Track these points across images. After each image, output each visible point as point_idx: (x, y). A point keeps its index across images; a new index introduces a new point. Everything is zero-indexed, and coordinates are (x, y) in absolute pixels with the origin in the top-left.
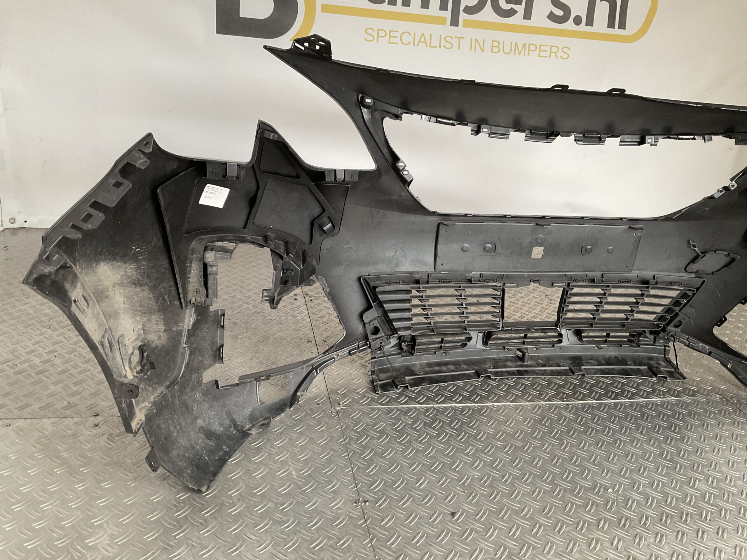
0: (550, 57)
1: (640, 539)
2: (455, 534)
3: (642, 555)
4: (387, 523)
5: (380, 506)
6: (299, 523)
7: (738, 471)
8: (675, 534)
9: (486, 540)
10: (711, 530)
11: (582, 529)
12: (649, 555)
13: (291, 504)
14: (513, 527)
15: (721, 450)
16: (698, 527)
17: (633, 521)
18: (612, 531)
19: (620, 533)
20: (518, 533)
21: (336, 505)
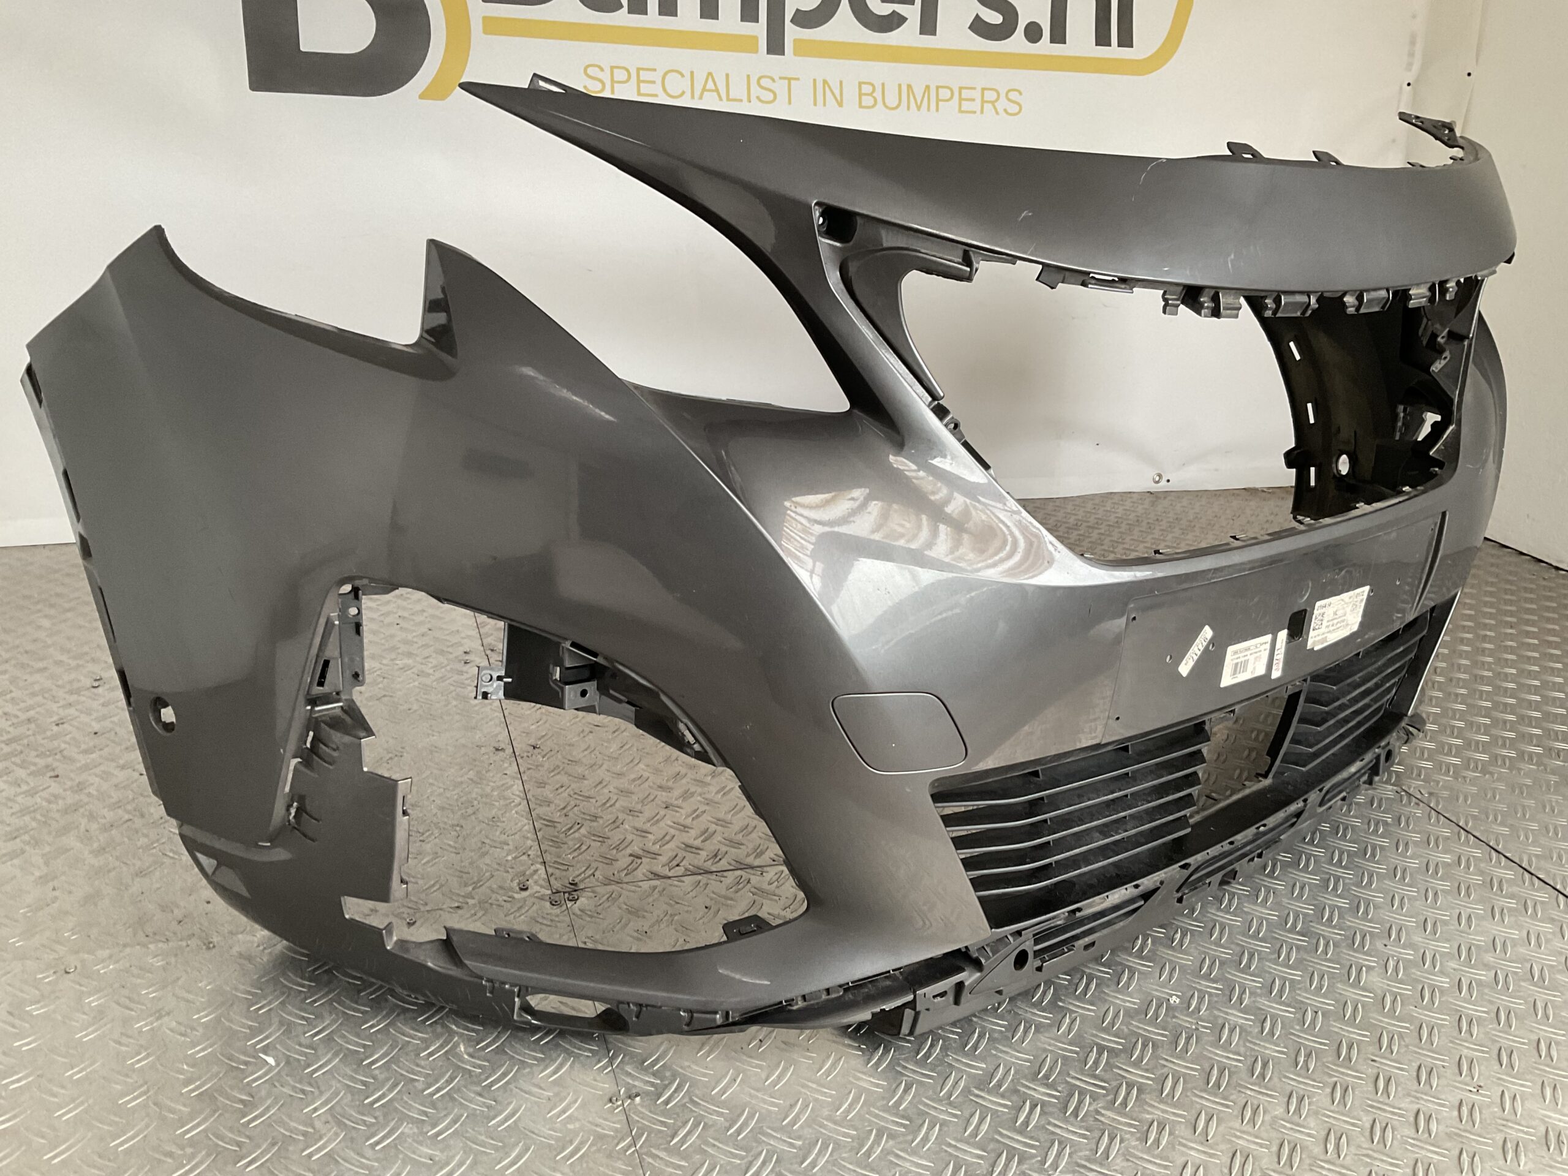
0: (982, 112)
1: (1255, 1112)
2: (844, 1146)
3: (1261, 1145)
4: (683, 1140)
5: (667, 1102)
6: (475, 1163)
7: (1447, 941)
8: (1329, 1090)
9: (914, 1153)
10: (1404, 1074)
11: (1125, 1103)
12: (1277, 1142)
13: (455, 1122)
14: (972, 1115)
15: (1406, 900)
16: (1375, 1071)
17: (1235, 1073)
18: (1192, 1102)
19: (1209, 1102)
20: (985, 1127)
21: (564, 1111)
